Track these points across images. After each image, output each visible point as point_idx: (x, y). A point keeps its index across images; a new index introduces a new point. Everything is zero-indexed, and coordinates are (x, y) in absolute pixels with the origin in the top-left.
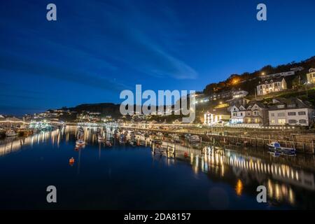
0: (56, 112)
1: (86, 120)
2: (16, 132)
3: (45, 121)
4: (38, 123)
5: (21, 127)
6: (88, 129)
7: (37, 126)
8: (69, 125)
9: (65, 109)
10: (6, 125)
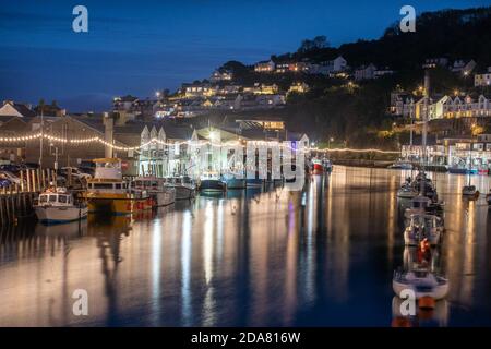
0: (267, 79)
1: (453, 129)
2: (78, 201)
3: (213, 135)
4: (175, 147)
5: (100, 173)
6: (470, 194)
7: (171, 167)
8: (349, 161)
9: (316, 53)
10: (31, 160)
